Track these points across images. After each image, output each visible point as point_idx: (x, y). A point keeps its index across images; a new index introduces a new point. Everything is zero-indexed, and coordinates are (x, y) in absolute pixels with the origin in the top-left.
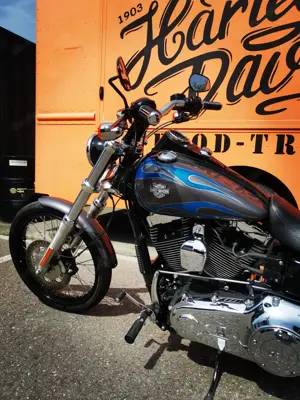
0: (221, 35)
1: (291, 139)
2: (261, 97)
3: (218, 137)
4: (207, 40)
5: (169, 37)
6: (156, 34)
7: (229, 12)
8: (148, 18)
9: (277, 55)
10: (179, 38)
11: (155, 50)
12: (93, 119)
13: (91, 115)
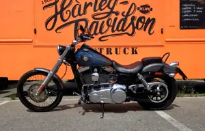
1: (111, 49)
2: (100, 35)
5: (64, 12)
6: (59, 10)
7: (86, 6)
8: (55, 3)
9: (103, 22)
10: (68, 12)
11: (59, 16)
12: (31, 42)
13: (31, 40)
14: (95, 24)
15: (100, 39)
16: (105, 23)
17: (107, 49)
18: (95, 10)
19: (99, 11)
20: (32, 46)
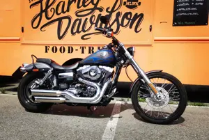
0: (68, 10)
1: (93, 48)
2: (82, 34)
3: (69, 48)
4: (63, 12)
5: (49, 10)
8: (41, 1)
10: (53, 10)
13: (18, 38)
14: (78, 22)
15: (82, 38)
16: (88, 20)
17: (90, 48)
18: (78, 7)
19: (82, 8)
20: (20, 44)
